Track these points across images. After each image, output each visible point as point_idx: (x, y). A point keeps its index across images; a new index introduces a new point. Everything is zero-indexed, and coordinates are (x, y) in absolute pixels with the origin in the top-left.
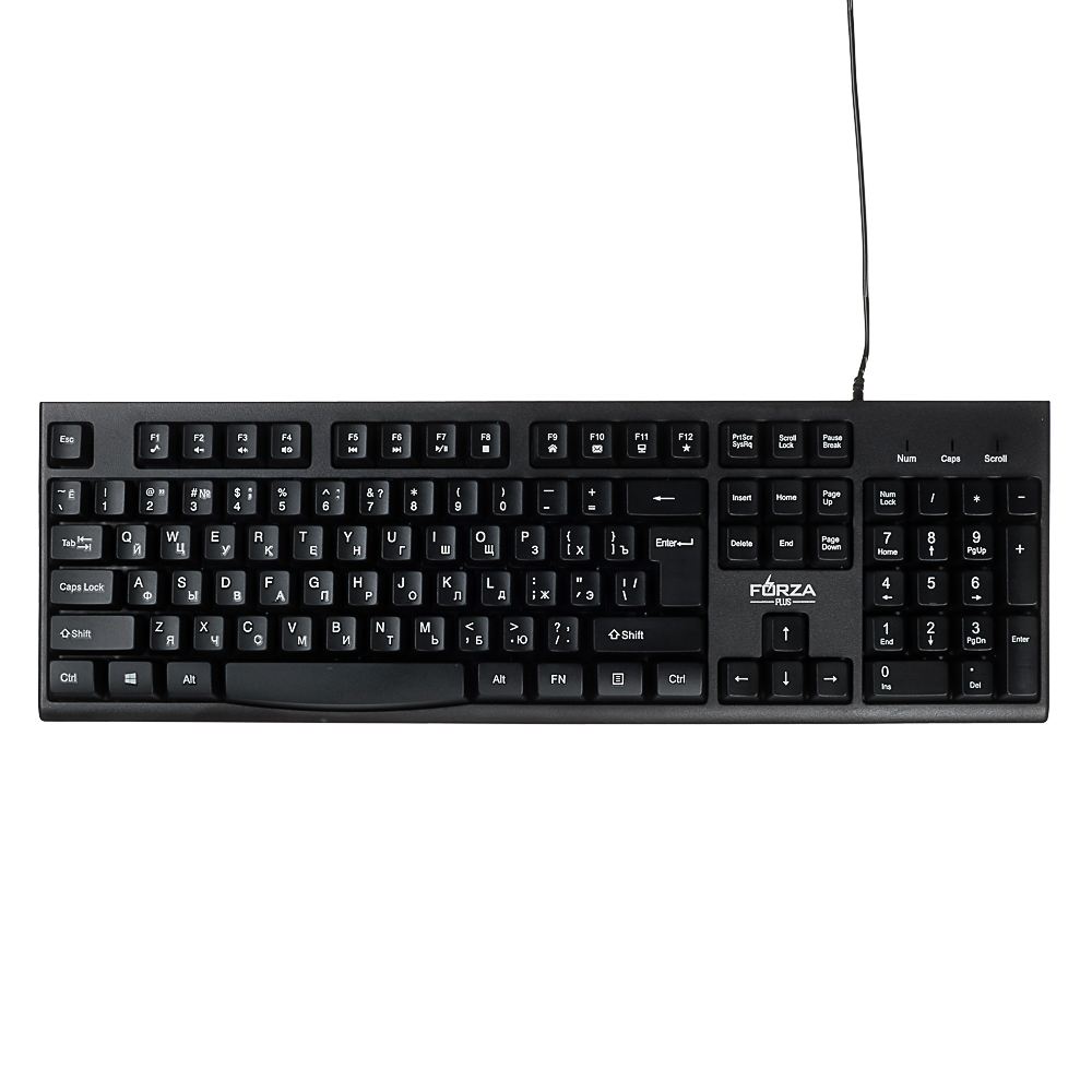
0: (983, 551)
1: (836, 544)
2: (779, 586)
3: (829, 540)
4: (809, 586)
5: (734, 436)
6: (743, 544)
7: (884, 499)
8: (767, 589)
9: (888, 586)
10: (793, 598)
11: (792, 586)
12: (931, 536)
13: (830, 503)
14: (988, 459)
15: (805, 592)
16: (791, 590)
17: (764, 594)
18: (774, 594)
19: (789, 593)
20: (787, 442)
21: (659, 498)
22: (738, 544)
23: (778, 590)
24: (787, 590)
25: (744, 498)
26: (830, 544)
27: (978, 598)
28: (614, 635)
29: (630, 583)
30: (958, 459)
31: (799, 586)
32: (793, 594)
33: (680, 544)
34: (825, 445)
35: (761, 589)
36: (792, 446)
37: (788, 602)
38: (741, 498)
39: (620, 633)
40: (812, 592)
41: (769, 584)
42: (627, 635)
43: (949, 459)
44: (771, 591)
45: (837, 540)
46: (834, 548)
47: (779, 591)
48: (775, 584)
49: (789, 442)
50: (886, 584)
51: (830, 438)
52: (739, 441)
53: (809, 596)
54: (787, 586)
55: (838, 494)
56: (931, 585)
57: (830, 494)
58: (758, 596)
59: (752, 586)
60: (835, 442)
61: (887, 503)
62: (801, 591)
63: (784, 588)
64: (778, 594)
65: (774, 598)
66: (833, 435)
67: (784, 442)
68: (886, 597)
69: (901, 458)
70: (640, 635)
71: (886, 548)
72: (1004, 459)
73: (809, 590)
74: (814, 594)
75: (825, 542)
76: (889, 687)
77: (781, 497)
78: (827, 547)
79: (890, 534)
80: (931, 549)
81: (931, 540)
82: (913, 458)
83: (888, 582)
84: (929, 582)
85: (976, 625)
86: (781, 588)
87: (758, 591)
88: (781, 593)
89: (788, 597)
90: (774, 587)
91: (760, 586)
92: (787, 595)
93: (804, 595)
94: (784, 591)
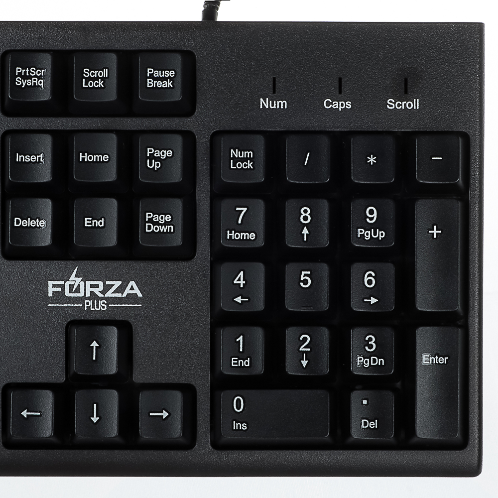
0: (381, 235)
1: (166, 224)
2: (88, 283)
3: (156, 218)
4: (132, 283)
5: (18, 70)
6: (32, 224)
7: (236, 160)
8: (71, 286)
9: (242, 282)
10: (110, 300)
11: (108, 283)
12: (305, 213)
13: (156, 165)
14: (392, 104)
15: (127, 291)
16: (107, 288)
17: (67, 294)
18: (81, 294)
19: (103, 292)
20: (94, 79)
22: (24, 223)
23: (87, 288)
24: (101, 288)
25: (33, 159)
26: (157, 223)
27: (373, 300)
30: (349, 105)
31: (117, 284)
32: (109, 294)
34: (150, 83)
35: (63, 287)
36: (101, 84)
37: (102, 306)
38: (28, 159)
40: (137, 291)
41: (74, 280)
43: (336, 105)
44: (78, 290)
45: (168, 218)
46: (163, 229)
47: (89, 289)
48: (84, 281)
49: (97, 78)
50: (240, 280)
51: (157, 74)
52: (25, 77)
53: (132, 298)
54: (101, 283)
55: (169, 153)
56: (305, 282)
57: (158, 154)
58: (59, 296)
59: (51, 283)
60: (165, 79)
61: (241, 165)
62: (120, 289)
63: (97, 286)
64: (88, 295)
65: (82, 300)
66: (162, 70)
67: (89, 79)
68: (239, 300)
69: (266, 104)
71: (239, 229)
72: (415, 104)
73: (133, 289)
74: (140, 295)
75: (151, 220)
76: (244, 427)
77: (87, 158)
78: (153, 228)
79: (245, 209)
80: (305, 231)
81: (305, 218)
82: (283, 104)
83: (242, 279)
84: (302, 279)
85: (370, 339)
86: (92, 286)
87: (59, 289)
88: (92, 292)
89: (102, 299)
90: (82, 284)
91: (62, 283)
92: (101, 295)
93: (125, 295)
94: (96, 291)
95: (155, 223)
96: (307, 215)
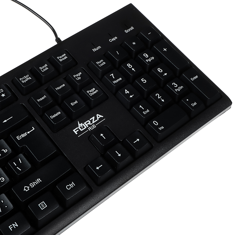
0: (153, 58)
1: (94, 91)
2: (85, 123)
3: (91, 91)
4: (97, 115)
5: (21, 79)
6: (56, 115)
7: (100, 64)
8: (81, 127)
9: (128, 92)
10: (95, 124)
11: (90, 119)
13: (79, 78)
14: (126, 31)
15: (98, 118)
17: (81, 130)
18: (85, 127)
19: (91, 122)
20: (44, 68)
21: (5, 121)
22: (54, 116)
24: (90, 122)
25: (43, 98)
28: (26, 189)
29: (18, 162)
30: (116, 38)
31: (93, 118)
32: (93, 122)
33: (28, 133)
34: (61, 60)
35: (78, 129)
36: (47, 68)
37: (94, 127)
38: (41, 99)
39: (29, 186)
40: (101, 116)
41: (80, 125)
42: (33, 185)
43: (113, 40)
44: (84, 127)
45: (94, 89)
46: (95, 92)
47: (87, 125)
49: (45, 68)
50: (127, 92)
51: (61, 57)
52: (24, 80)
53: (101, 119)
54: (88, 121)
55: (80, 73)
56: (144, 81)
57: (77, 75)
58: (79, 132)
59: (74, 130)
60: (64, 57)
61: (102, 64)
62: (96, 119)
63: (88, 122)
64: (88, 126)
65: (87, 128)
66: (61, 55)
68: (131, 96)
69: (95, 50)
70: (39, 180)
71: (115, 79)
73: (99, 116)
74: (102, 117)
75: (90, 93)
76: (163, 127)
77: (58, 88)
78: (92, 94)
79: (113, 74)
80: (133, 69)
81: (130, 66)
82: (99, 47)
83: (127, 91)
84: (143, 81)
85: (174, 84)
86: (87, 123)
87: (78, 130)
88: (88, 125)
89: (92, 125)
90: (83, 124)
91: (77, 128)
92: (91, 124)
93: (98, 119)
94: (89, 124)
95: (92, 92)
96: (130, 65)
